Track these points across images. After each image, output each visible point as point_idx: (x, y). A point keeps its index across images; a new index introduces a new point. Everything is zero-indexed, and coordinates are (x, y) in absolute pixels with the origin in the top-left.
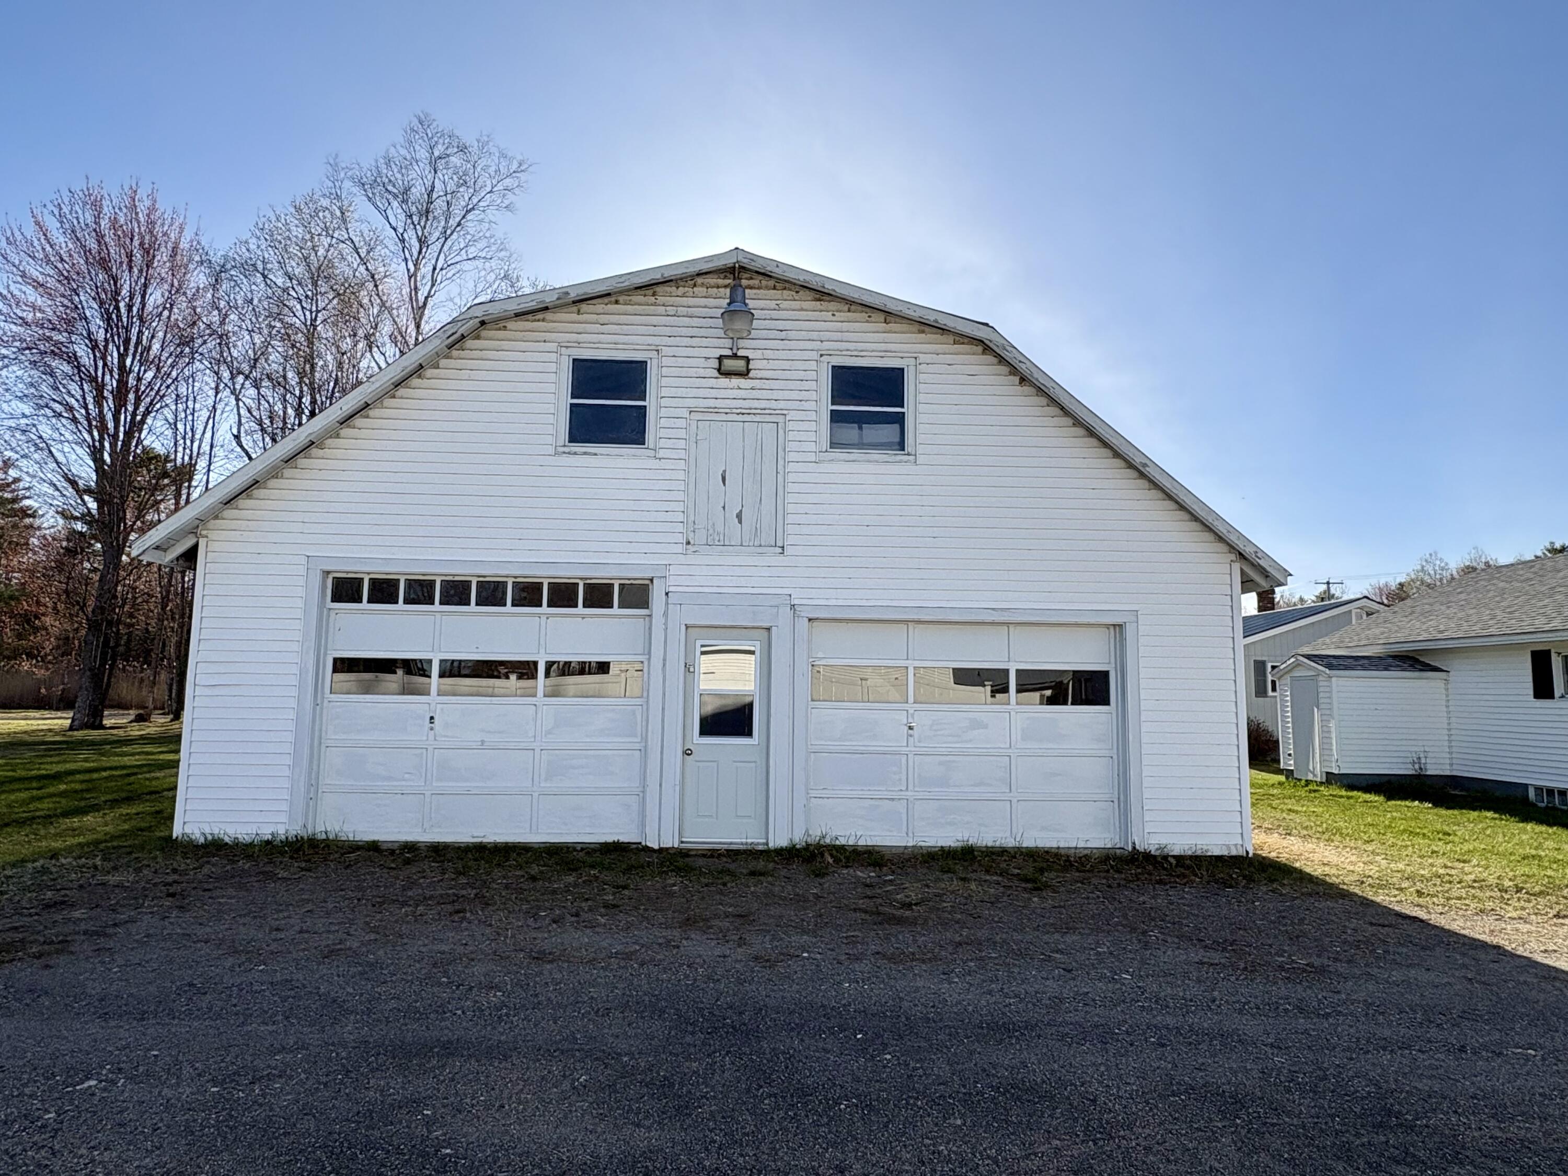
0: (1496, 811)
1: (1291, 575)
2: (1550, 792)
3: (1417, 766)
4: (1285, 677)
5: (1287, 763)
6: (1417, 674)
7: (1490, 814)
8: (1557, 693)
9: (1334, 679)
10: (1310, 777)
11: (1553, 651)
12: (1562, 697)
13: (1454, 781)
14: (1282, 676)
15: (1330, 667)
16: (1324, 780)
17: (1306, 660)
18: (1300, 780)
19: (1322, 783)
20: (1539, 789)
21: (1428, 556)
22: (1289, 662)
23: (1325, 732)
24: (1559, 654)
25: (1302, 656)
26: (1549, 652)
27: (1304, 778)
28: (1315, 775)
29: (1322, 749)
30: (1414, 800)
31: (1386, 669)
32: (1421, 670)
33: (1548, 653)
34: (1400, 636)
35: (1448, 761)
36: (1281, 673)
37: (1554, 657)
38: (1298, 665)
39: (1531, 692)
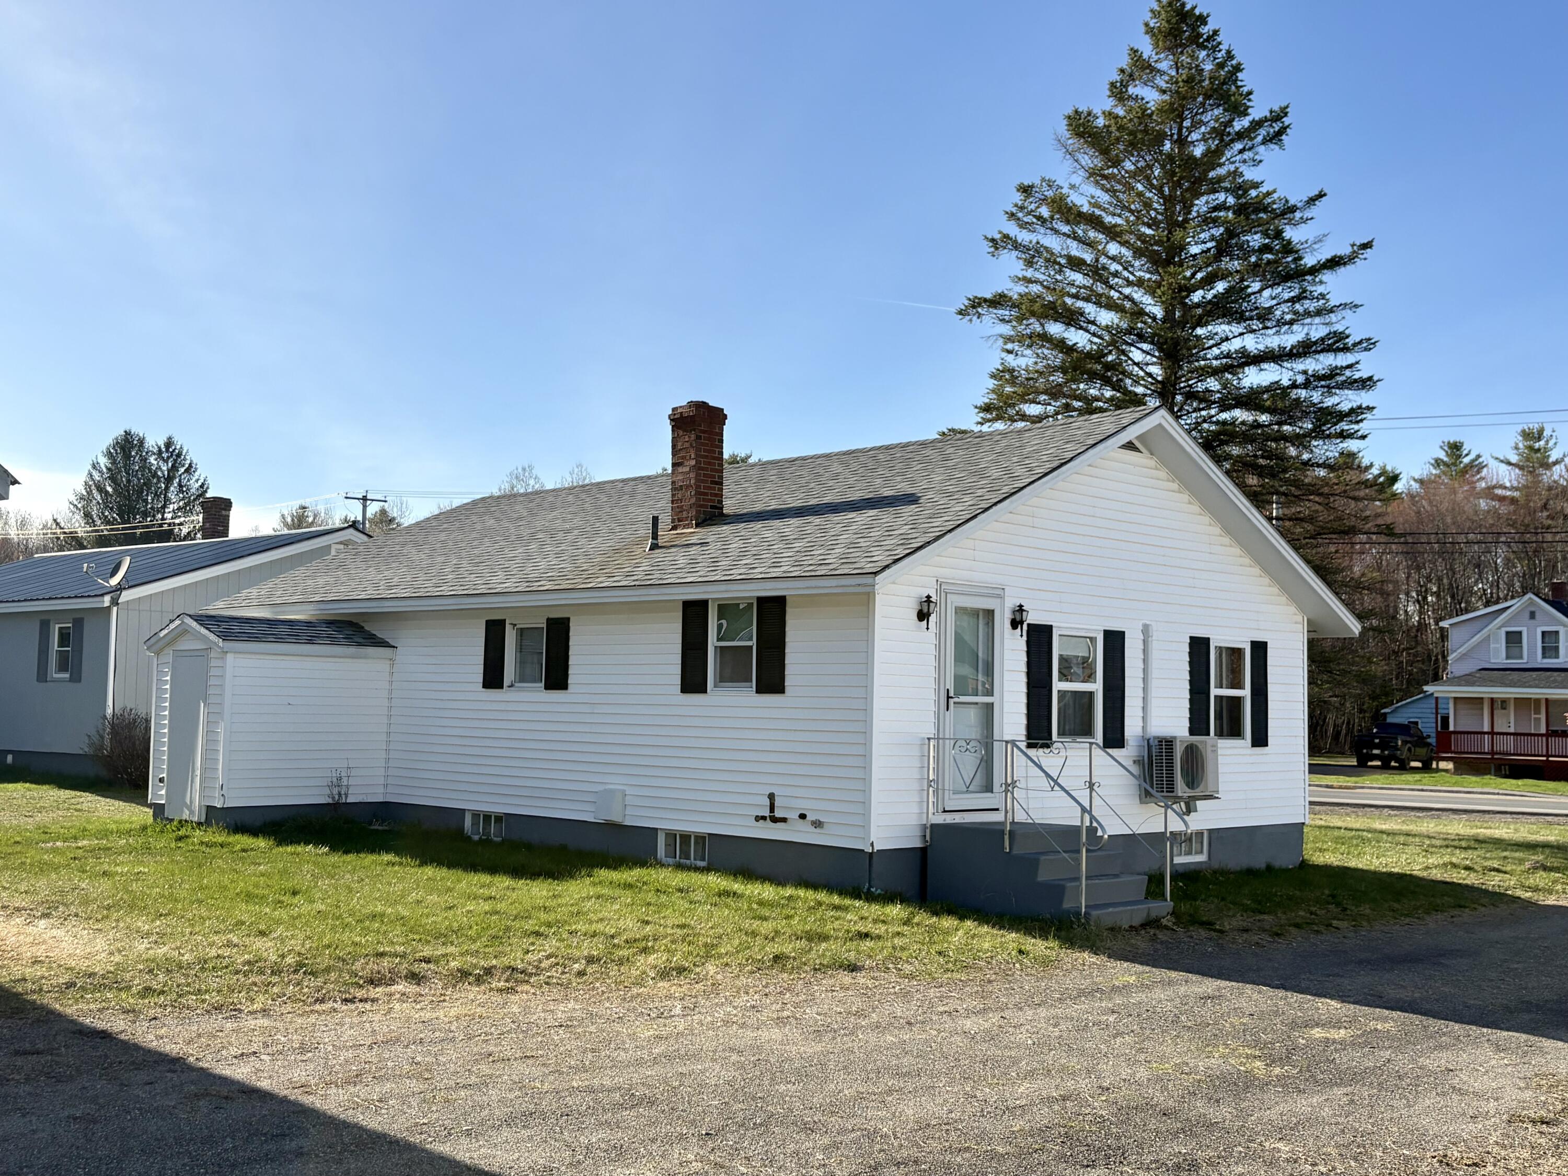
0: (397, 853)
1: (15, 482)
2: (487, 817)
3: (335, 791)
4: (166, 651)
5: (158, 793)
6: (352, 650)
7: (387, 857)
8: (506, 682)
9: (230, 657)
10: (186, 815)
11: (507, 622)
12: (511, 686)
13: (385, 810)
14: (161, 650)
15: (226, 636)
16: (203, 820)
17: (194, 624)
18: (172, 820)
19: (199, 824)
20: (476, 815)
21: (520, 470)
22: (172, 626)
23: (211, 740)
24: (515, 625)
25: (190, 616)
26: (505, 620)
27: (177, 818)
28: (192, 812)
29: (204, 769)
30: (307, 843)
31: (310, 642)
32: (360, 644)
33: (502, 623)
34: (342, 591)
35: (382, 780)
36: (161, 644)
37: (508, 628)
38: (184, 632)
39: (480, 678)
